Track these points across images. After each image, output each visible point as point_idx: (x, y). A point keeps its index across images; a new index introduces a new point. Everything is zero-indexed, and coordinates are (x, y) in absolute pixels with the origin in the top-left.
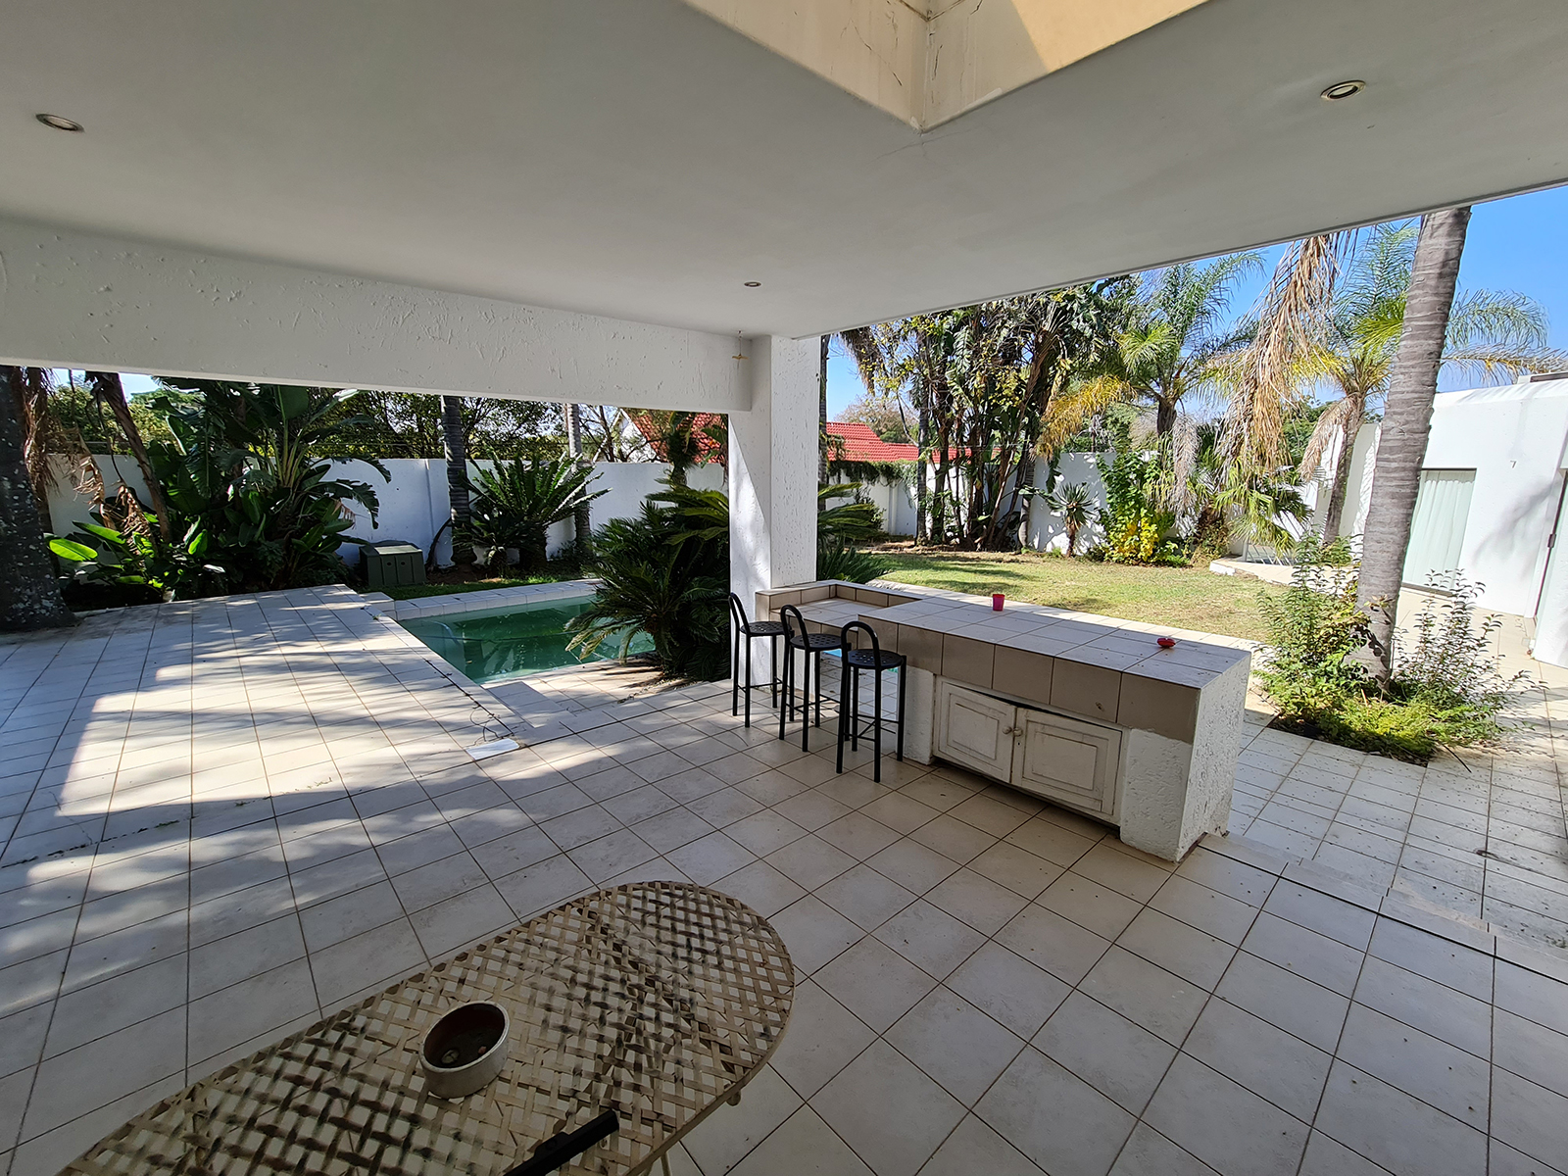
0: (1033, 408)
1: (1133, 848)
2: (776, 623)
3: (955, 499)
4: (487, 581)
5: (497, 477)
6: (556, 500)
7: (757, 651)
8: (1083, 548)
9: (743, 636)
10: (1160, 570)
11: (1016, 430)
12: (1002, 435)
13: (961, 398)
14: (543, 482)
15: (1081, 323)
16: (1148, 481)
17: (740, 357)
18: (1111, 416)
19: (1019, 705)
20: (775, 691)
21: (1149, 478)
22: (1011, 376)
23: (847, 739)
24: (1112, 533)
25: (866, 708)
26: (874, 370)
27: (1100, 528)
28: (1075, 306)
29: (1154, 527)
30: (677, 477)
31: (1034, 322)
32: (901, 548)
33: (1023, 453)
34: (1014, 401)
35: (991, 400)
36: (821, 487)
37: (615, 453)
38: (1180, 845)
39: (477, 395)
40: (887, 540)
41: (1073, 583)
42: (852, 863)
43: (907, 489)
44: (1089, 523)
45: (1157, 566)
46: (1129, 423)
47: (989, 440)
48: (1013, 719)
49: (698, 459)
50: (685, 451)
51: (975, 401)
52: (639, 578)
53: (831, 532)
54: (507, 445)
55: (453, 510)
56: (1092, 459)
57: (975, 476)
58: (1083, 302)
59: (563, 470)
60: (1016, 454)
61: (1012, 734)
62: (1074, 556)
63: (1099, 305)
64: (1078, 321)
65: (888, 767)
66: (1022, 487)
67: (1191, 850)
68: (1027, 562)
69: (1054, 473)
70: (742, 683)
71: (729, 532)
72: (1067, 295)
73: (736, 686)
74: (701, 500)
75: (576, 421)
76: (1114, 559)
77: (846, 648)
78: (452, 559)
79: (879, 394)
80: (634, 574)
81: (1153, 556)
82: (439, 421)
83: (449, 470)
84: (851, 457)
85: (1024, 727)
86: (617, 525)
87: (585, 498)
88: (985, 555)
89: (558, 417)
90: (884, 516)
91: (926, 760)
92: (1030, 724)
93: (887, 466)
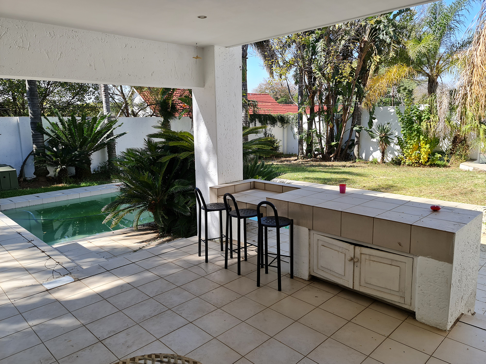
0: (360, 83)
1: (423, 324)
2: (221, 204)
3: (319, 134)
4: (55, 186)
5: (61, 126)
6: (95, 139)
7: (211, 220)
8: (389, 158)
9: (203, 212)
10: (432, 169)
11: (350, 95)
12: (344, 98)
13: (320, 78)
14: (88, 129)
15: (385, 36)
16: (424, 120)
17: (197, 57)
18: (403, 86)
19: (356, 245)
20: (222, 242)
21: (424, 119)
22: (347, 66)
23: (262, 267)
24: (405, 150)
25: (272, 249)
26: (272, 64)
27: (398, 147)
28: (382, 26)
29: (428, 146)
30: (165, 125)
31: (359, 36)
32: (290, 161)
33: (355, 107)
34: (349, 80)
35: (337, 79)
36: (244, 128)
37: (130, 112)
38: (449, 321)
39: (48, 80)
40: (283, 157)
41: (385, 177)
42: (267, 337)
43: (292, 128)
44: (392, 145)
45: (430, 167)
46: (413, 90)
47: (336, 101)
48: (353, 252)
49: (177, 115)
50: (169, 110)
51: (328, 80)
52: (144, 182)
53: (251, 153)
54: (66, 108)
55: (34, 146)
56: (392, 110)
57: (329, 121)
58: (386, 24)
59: (100, 122)
60: (351, 108)
61: (353, 261)
62: (385, 163)
63: (394, 25)
64: (383, 35)
65: (285, 282)
66: (355, 126)
67: (455, 323)
68: (359, 166)
69: (372, 118)
70: (203, 237)
71: (194, 155)
72: (377, 21)
73: (200, 240)
74: (178, 137)
75: (107, 95)
76: (407, 164)
77: (260, 216)
78: (34, 174)
79: (276, 77)
80: (141, 179)
81: (428, 161)
82: (25, 94)
83: (31, 123)
84: (262, 112)
85: (359, 257)
86: (130, 152)
87: (113, 137)
88: (336, 163)
89: (96, 92)
90: (280, 144)
91: (306, 277)
92: (363, 256)
93: (281, 117)
